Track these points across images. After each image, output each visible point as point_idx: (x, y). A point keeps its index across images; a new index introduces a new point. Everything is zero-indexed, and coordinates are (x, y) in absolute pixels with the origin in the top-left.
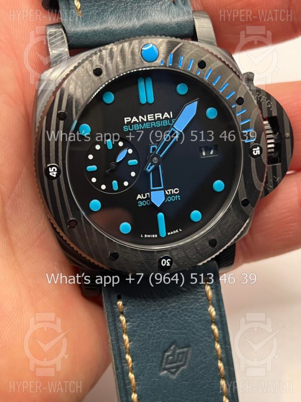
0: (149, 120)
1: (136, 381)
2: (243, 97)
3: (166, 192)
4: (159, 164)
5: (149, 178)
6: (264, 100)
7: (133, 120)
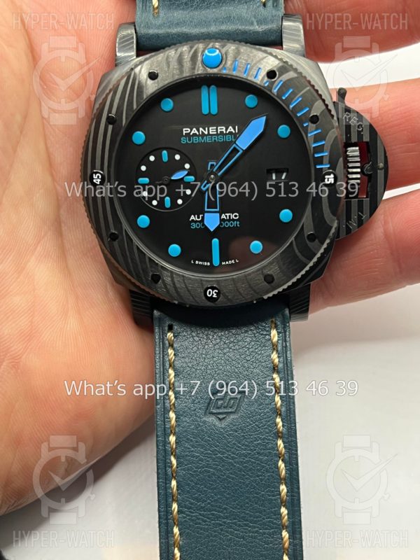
0: (211, 133)
2: (318, 115)
3: (223, 216)
4: (217, 183)
5: (204, 198)
6: (354, 121)
7: (193, 132)
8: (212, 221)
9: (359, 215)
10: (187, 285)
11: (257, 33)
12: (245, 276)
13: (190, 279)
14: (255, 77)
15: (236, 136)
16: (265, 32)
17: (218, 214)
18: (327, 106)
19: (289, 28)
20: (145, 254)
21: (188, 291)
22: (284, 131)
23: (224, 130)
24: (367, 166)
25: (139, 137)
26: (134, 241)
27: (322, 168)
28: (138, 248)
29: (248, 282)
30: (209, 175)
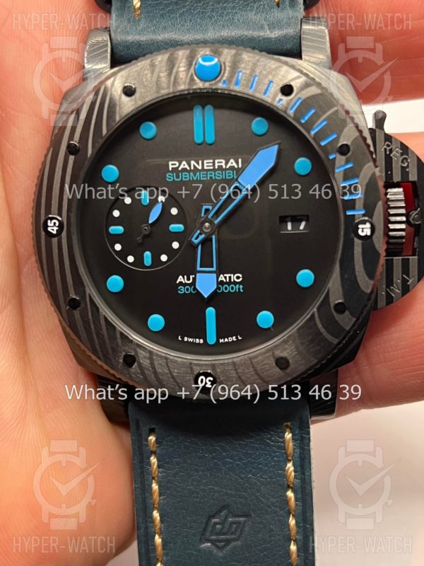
0: (205, 168)
1: (163, 549)
2: (349, 144)
3: (222, 278)
4: (213, 234)
5: (197, 253)
6: (396, 154)
7: (182, 167)
8: (206, 283)
9: (403, 277)
10: (172, 370)
11: (269, 39)
12: (250, 359)
13: (176, 362)
14: (265, 93)
15: (239, 172)
16: (278, 40)
17: (215, 275)
18: (361, 132)
19: (310, 33)
20: (114, 328)
21: (173, 377)
22: (303, 165)
23: (223, 165)
24: (414, 214)
25: (111, 172)
26: (100, 310)
27: (354, 215)
28: (106, 319)
29: (253, 367)
30: (203, 223)
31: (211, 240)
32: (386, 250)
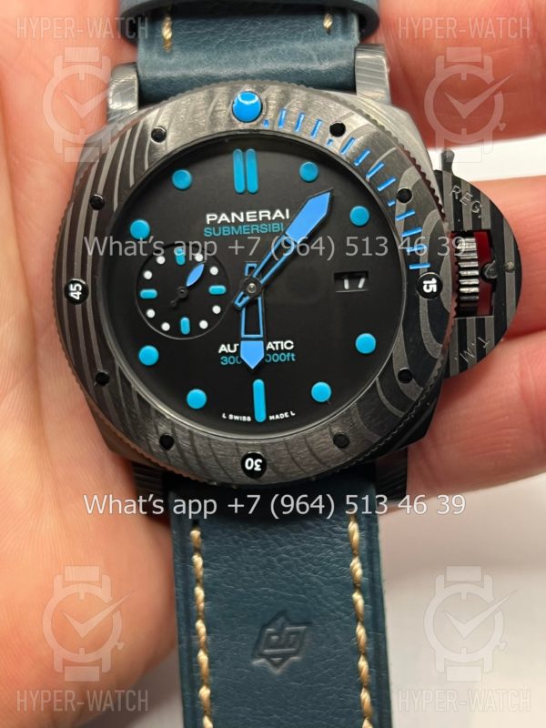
1: (210, 667)
2: (410, 189)
3: (270, 346)
4: (258, 296)
5: (240, 318)
6: (466, 199)
7: (221, 219)
8: (252, 352)
9: (478, 341)
10: (216, 452)
11: (318, 72)
12: (305, 437)
13: (220, 443)
14: (312, 134)
15: (287, 223)
16: (329, 72)
17: (262, 342)
18: (423, 175)
19: (364, 63)
20: (149, 405)
21: (217, 461)
22: (359, 214)
23: (269, 216)
24: (489, 267)
25: (140, 227)
26: (133, 386)
27: (419, 269)
28: (139, 396)
29: (308, 447)
30: (247, 284)
31: (257, 301)
32: (456, 309)
